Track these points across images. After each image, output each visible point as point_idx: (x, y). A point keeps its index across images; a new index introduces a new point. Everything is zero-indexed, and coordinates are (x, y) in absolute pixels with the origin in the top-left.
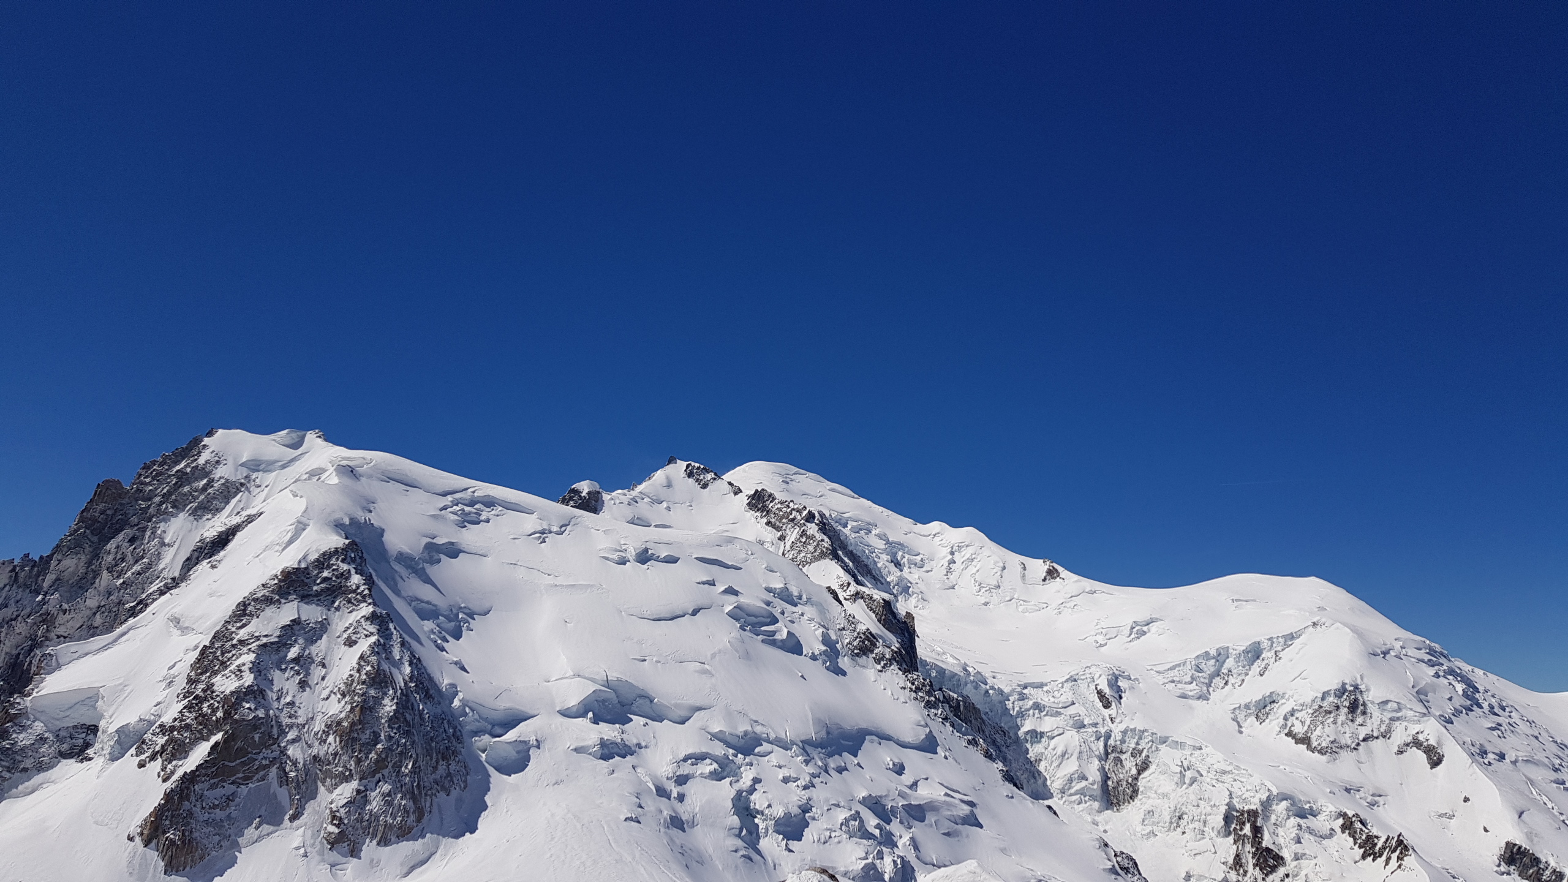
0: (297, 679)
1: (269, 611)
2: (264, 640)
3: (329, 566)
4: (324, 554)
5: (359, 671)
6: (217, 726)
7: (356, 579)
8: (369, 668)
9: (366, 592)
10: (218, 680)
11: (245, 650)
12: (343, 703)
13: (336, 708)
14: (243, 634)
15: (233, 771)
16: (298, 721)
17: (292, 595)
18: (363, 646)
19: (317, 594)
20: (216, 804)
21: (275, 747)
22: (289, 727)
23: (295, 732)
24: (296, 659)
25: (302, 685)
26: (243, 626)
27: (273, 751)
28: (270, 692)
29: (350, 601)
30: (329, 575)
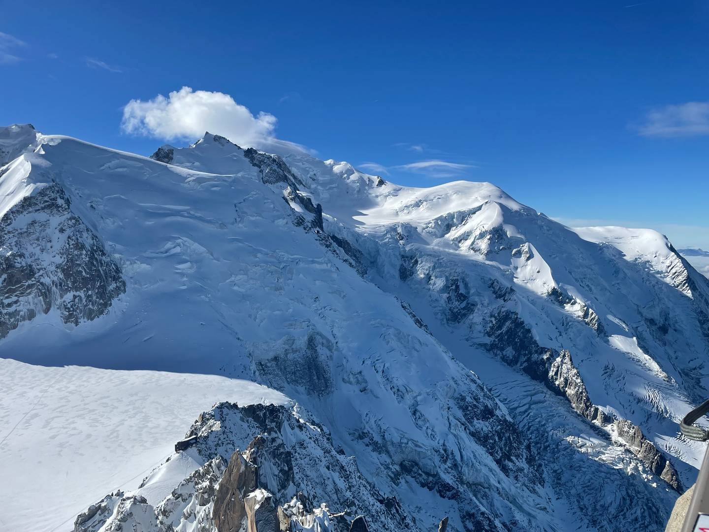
1: (20, 217)
2: (19, 231)
3: (47, 195)
5: (68, 244)
7: (60, 202)
8: (73, 242)
9: (67, 207)
11: (11, 235)
12: (63, 258)
13: (59, 260)
14: (9, 228)
15: (14, 291)
16: (43, 267)
17: (31, 209)
18: (68, 232)
19: (43, 209)
20: (9, 305)
21: (33, 279)
22: (39, 270)
23: (41, 272)
24: (38, 239)
25: (42, 250)
26: (9, 225)
27: (32, 281)
28: (27, 255)
29: (59, 211)
30: (48, 200)
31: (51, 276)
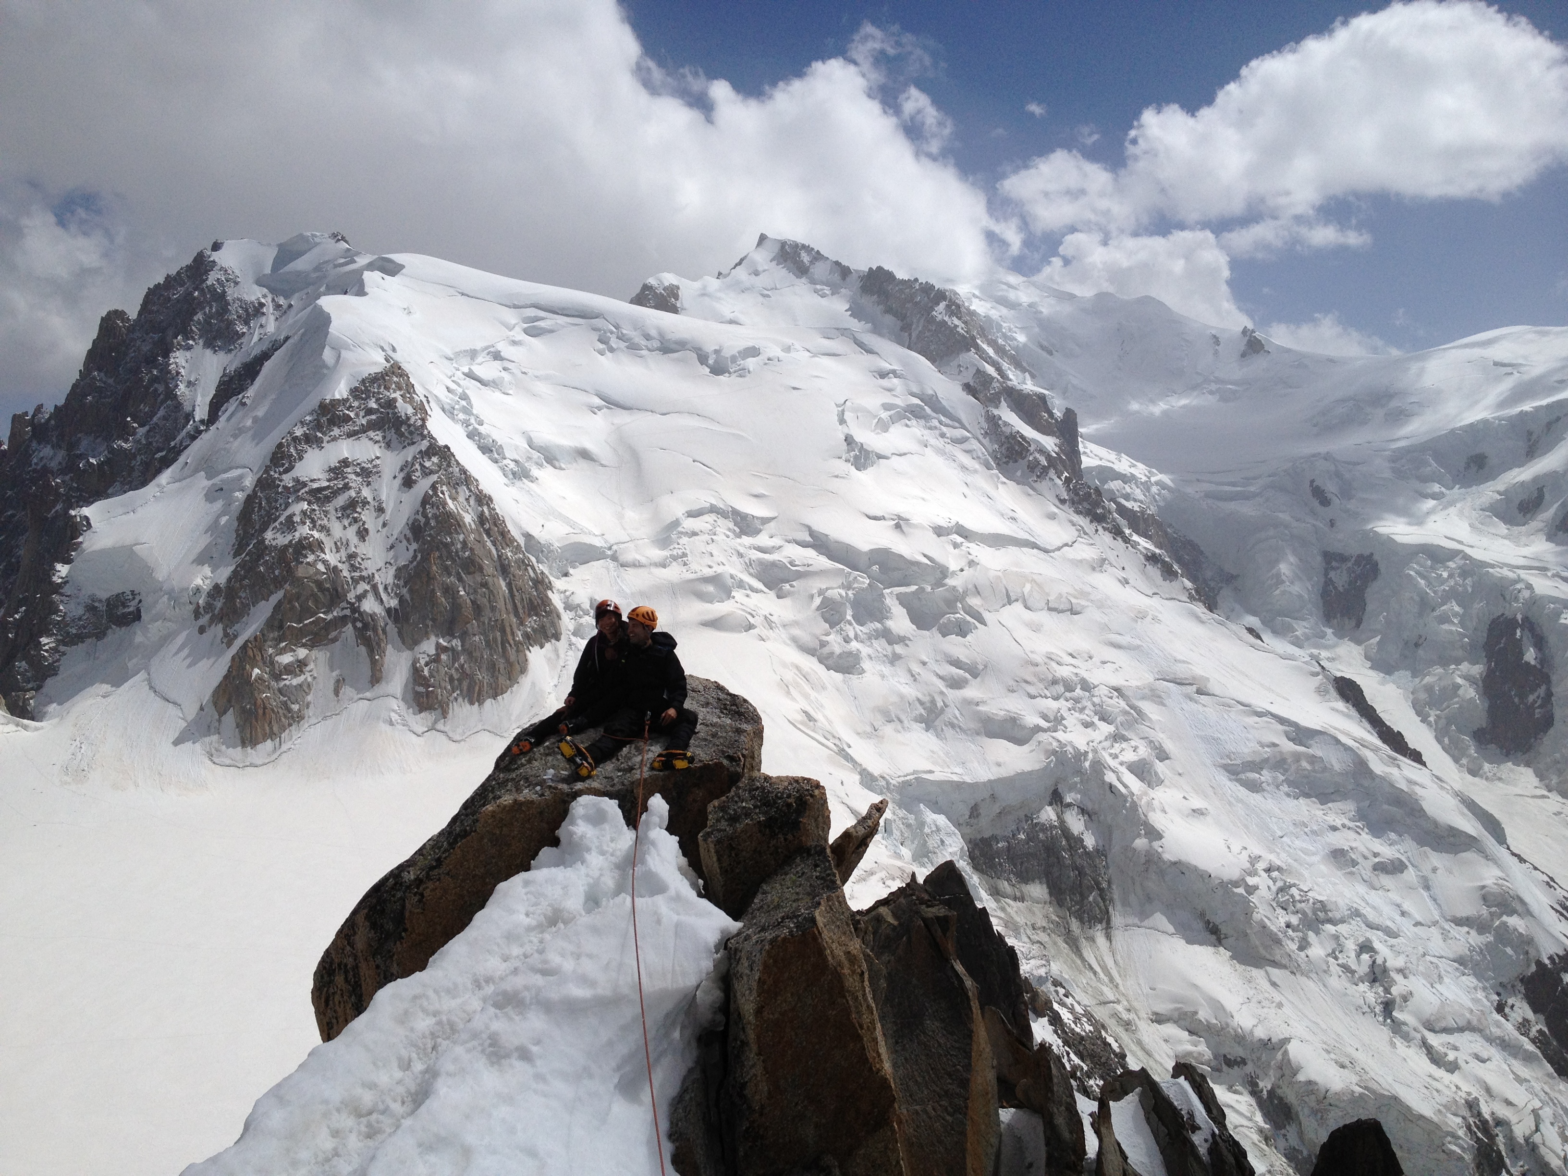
0: (355, 528)
1: (313, 452)
2: (311, 486)
3: (372, 395)
4: (363, 381)
5: (423, 516)
6: (278, 583)
7: (404, 410)
8: (433, 512)
9: (419, 423)
10: (269, 535)
11: (293, 498)
12: (411, 552)
13: (402, 558)
14: (287, 480)
15: (301, 633)
16: (364, 573)
17: (336, 431)
18: (423, 485)
19: (364, 430)
20: (289, 670)
21: (344, 604)
22: (356, 581)
23: (363, 586)
24: (352, 505)
25: (363, 534)
26: (287, 471)
27: (343, 609)
28: (328, 544)
29: (402, 435)
30: (375, 406)
31: (384, 596)
